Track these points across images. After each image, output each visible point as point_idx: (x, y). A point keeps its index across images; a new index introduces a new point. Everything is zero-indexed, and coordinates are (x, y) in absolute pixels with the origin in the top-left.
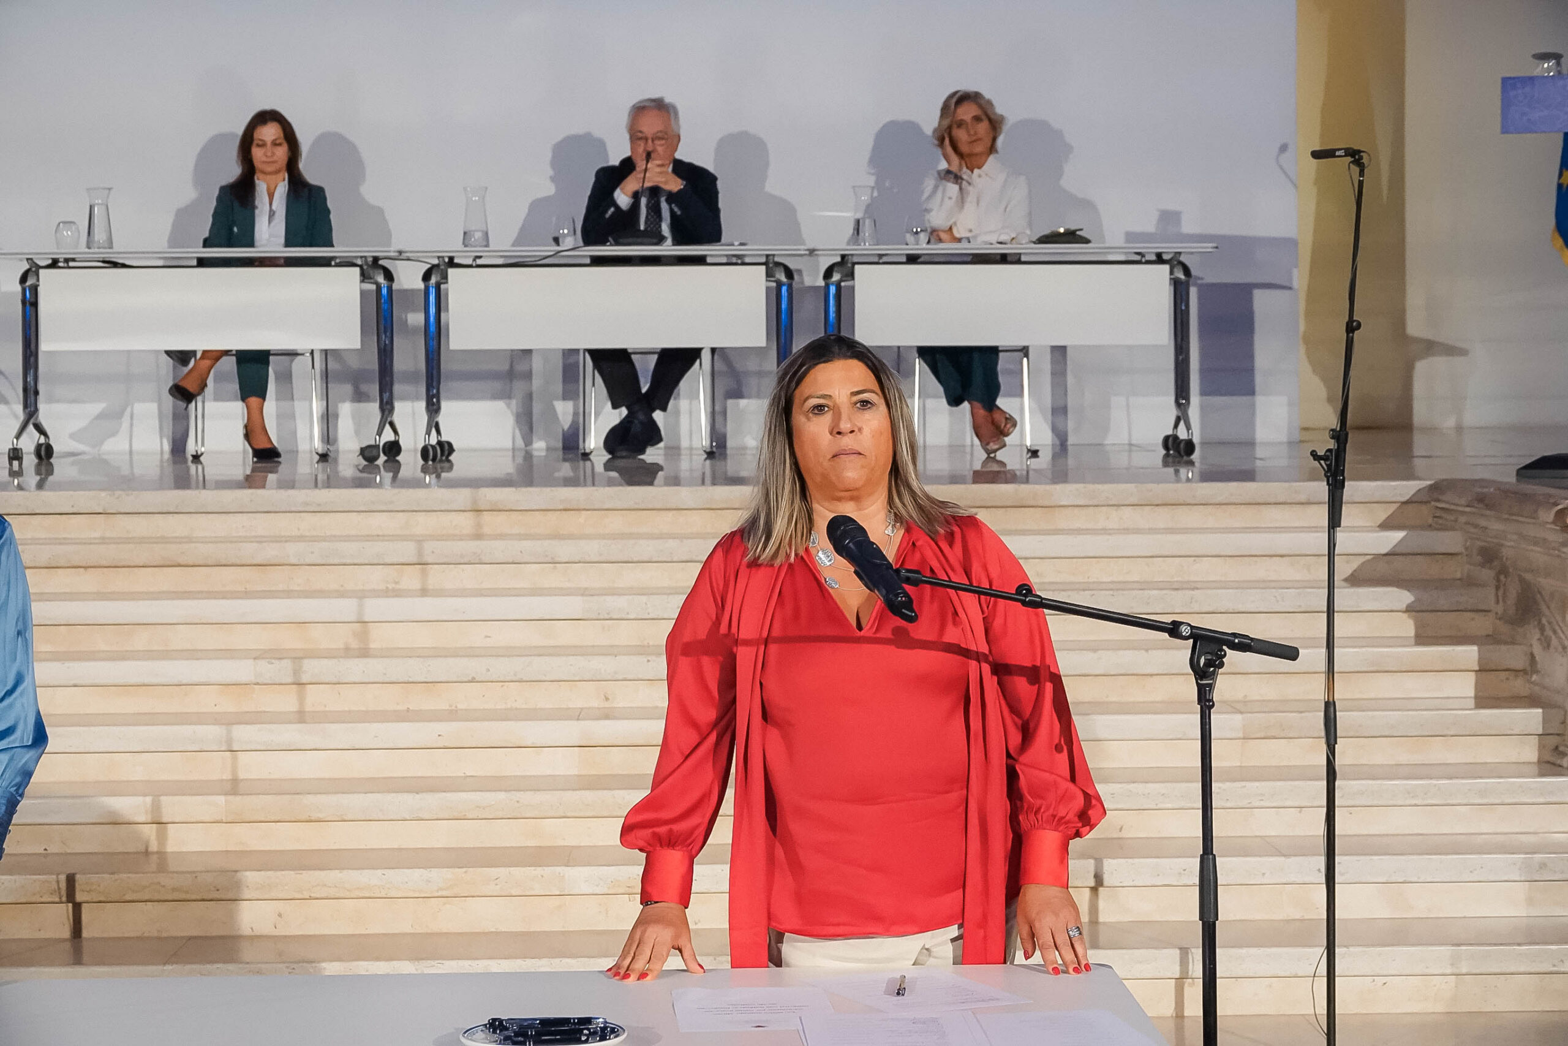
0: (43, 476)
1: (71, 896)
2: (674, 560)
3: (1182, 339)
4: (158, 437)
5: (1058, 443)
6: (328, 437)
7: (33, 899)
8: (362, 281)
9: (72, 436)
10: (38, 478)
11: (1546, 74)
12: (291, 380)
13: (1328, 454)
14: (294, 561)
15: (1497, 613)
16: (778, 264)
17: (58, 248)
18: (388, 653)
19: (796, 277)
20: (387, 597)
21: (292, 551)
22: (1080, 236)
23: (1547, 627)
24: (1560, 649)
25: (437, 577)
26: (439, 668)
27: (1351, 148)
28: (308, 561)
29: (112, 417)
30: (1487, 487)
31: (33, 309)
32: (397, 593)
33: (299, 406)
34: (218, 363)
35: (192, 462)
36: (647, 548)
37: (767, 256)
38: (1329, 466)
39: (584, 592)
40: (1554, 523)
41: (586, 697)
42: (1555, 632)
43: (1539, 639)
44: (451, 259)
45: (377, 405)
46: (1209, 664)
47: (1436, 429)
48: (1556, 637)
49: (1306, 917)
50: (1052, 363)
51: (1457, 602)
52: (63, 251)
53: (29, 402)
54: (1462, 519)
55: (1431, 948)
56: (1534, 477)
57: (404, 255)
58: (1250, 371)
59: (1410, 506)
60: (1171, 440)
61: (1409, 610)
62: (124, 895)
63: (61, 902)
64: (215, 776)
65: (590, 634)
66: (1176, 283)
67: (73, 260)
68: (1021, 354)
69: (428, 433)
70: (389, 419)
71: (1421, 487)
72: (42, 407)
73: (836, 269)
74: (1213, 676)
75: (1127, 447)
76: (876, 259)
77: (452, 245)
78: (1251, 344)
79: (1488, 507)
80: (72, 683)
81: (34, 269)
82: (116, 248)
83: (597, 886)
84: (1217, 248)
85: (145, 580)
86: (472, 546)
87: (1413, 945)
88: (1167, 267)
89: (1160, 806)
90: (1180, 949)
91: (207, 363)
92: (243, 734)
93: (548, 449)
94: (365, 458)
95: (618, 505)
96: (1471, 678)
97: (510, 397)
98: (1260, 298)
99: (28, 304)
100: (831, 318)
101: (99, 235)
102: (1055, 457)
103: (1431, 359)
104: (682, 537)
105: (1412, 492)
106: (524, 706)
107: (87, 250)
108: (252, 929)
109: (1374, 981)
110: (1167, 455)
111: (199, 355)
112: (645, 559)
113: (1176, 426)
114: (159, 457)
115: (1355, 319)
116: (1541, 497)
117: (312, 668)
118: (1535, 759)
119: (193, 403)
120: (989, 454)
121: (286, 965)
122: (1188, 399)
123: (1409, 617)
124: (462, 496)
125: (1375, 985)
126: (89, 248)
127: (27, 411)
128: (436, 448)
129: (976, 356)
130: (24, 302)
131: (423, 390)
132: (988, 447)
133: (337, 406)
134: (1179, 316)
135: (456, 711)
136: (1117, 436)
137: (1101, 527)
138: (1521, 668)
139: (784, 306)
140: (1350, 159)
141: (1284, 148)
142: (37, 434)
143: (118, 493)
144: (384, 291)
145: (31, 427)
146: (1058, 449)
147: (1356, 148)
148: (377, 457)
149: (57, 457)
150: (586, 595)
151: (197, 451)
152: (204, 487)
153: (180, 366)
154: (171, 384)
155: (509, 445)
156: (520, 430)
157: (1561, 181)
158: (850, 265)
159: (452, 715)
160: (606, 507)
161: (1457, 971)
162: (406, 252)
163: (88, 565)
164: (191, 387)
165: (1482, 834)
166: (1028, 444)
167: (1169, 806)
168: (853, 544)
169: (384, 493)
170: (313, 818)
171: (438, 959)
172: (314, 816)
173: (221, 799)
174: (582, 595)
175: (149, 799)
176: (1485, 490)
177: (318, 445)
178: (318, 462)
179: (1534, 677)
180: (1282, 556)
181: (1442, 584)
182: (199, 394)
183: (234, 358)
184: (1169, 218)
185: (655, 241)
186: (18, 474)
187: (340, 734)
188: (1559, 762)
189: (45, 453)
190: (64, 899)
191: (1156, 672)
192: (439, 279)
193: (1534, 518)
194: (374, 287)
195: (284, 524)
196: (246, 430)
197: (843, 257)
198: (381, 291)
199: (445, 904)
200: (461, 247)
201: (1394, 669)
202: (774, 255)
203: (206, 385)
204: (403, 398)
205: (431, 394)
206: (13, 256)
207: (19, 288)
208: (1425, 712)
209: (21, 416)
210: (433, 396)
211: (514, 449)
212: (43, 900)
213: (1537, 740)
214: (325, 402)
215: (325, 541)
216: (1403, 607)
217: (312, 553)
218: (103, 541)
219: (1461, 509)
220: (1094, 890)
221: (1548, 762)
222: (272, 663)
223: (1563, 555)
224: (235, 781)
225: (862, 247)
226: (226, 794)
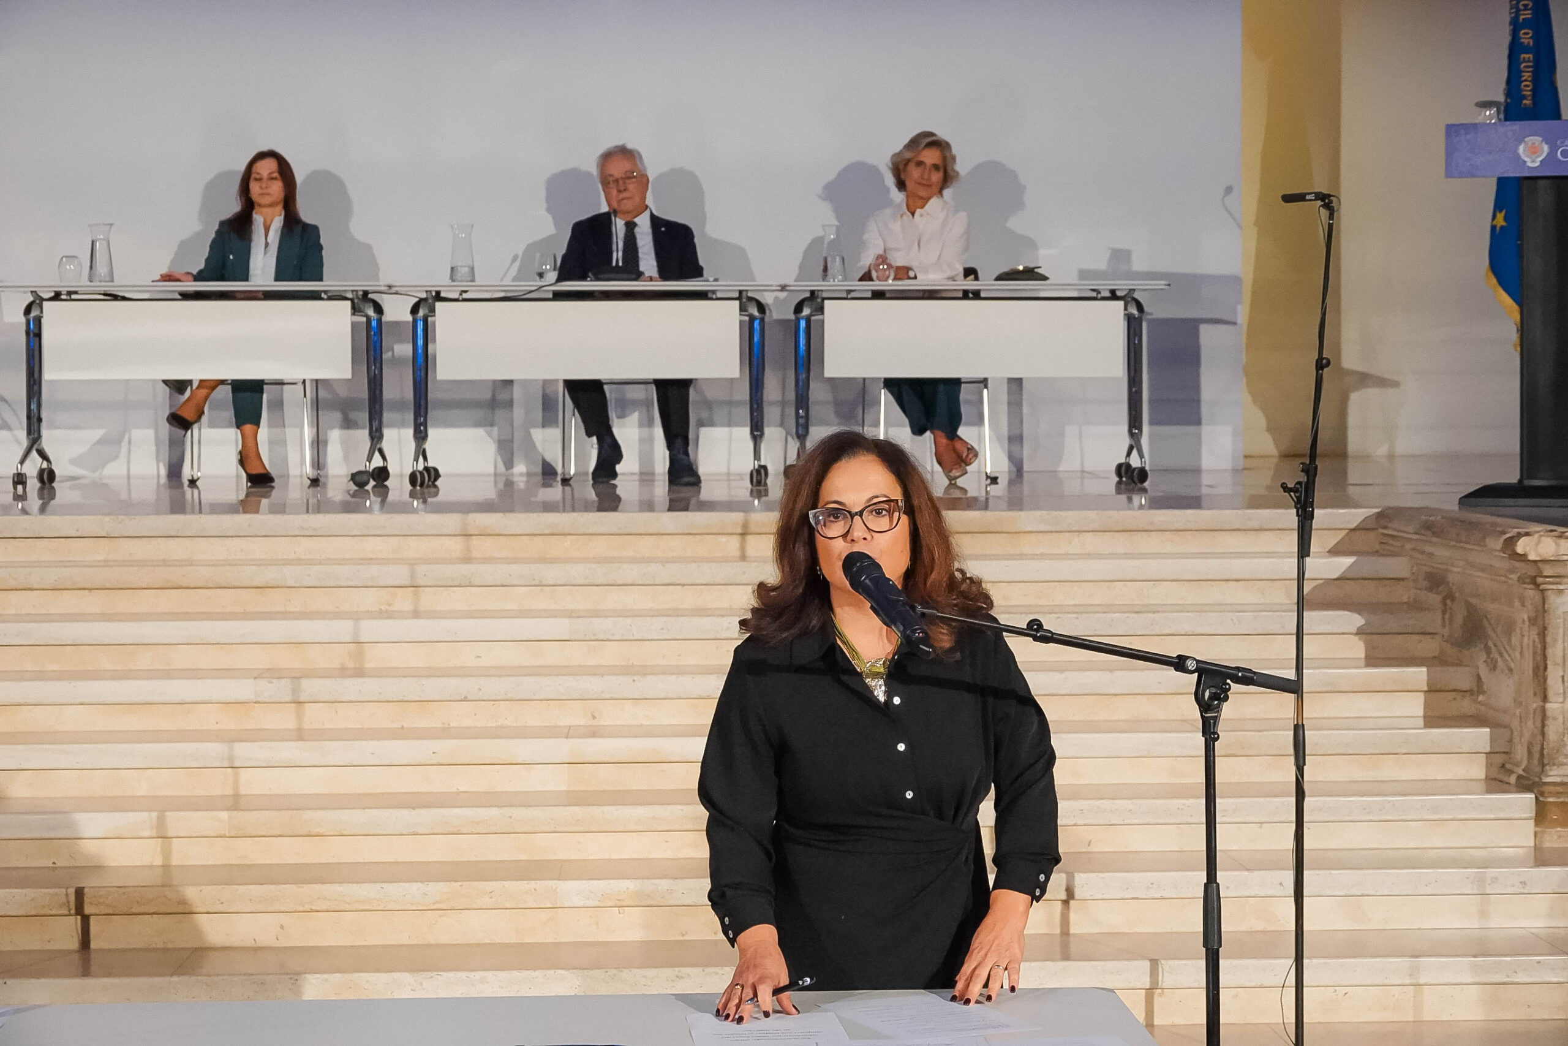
0: (45, 501)
1: (79, 909)
2: (656, 583)
3: (1136, 370)
4: (155, 461)
5: (1015, 469)
6: (318, 463)
7: (43, 912)
8: (353, 314)
9: (74, 462)
10: (41, 502)
11: (1488, 122)
12: (283, 407)
13: (1298, 486)
14: (291, 583)
15: (1443, 636)
16: (750, 299)
17: (61, 282)
18: (383, 673)
19: (767, 312)
20: (382, 618)
21: (290, 574)
22: (1037, 273)
23: (1494, 649)
24: (1507, 671)
25: (429, 599)
26: (433, 687)
27: (1321, 192)
28: (305, 584)
29: (113, 443)
30: (1434, 515)
31: (37, 339)
32: (389, 615)
33: (291, 433)
34: (215, 391)
35: (189, 486)
36: (631, 572)
37: (741, 292)
38: (1299, 498)
39: (571, 614)
40: (1503, 550)
41: (574, 716)
42: (1501, 654)
43: (1485, 662)
44: (438, 293)
45: (366, 432)
46: (1214, 697)
47: (1368, 456)
48: (1502, 660)
49: (1269, 929)
50: (1009, 393)
51: (1405, 625)
52: (66, 284)
53: (32, 428)
54: (1408, 546)
55: (1390, 960)
56: (1476, 506)
57: (394, 290)
58: (1197, 402)
59: (1358, 532)
60: (1123, 468)
61: (1360, 632)
62: (132, 908)
63: (72, 915)
64: (218, 792)
65: (575, 654)
66: (1129, 318)
67: (76, 293)
68: (982, 385)
69: (416, 460)
70: (378, 446)
71: (1368, 515)
72: (45, 433)
73: (806, 303)
74: (1218, 709)
75: (1079, 474)
76: (844, 295)
77: (439, 280)
78: (1198, 376)
79: (1434, 534)
80: (79, 701)
81: (38, 302)
82: (116, 283)
83: (588, 899)
84: (1169, 285)
85: (147, 601)
86: (463, 569)
87: (1372, 956)
88: (1122, 303)
89: (1126, 822)
90: (1150, 960)
91: (203, 392)
92: (244, 751)
93: (529, 474)
94: (356, 484)
95: (603, 530)
96: (1420, 698)
97: (492, 425)
98: (1206, 333)
99: (32, 335)
100: (801, 350)
101: (101, 269)
102: (1011, 483)
103: (1364, 390)
104: (665, 561)
105: (1360, 520)
106: (515, 725)
107: (89, 283)
108: (255, 940)
109: (1336, 991)
110: (1119, 483)
111: (195, 385)
112: (630, 582)
113: (1129, 454)
114: (155, 481)
115: (1324, 356)
116: (1488, 526)
117: (311, 687)
118: (1483, 777)
119: (190, 431)
120: (950, 481)
121: (289, 976)
122: (1140, 429)
123: (1360, 639)
124: (452, 521)
125: (1337, 995)
126: (91, 281)
127: (31, 437)
128: (423, 474)
129: (941, 387)
130: (28, 333)
131: (410, 417)
132: (951, 474)
133: (326, 433)
134: (1132, 349)
135: (449, 728)
136: (1069, 463)
137: (1064, 553)
138: (1468, 689)
139: (756, 339)
140: (1320, 203)
141: (1229, 190)
142: (40, 460)
143: (121, 517)
144: (374, 324)
145: (34, 453)
146: (1014, 476)
147: (1325, 192)
148: (367, 483)
149: (59, 482)
150: (573, 617)
151: (192, 476)
152: (200, 512)
153: (177, 395)
154: (167, 413)
155: (491, 470)
156: (501, 456)
157: (1495, 223)
158: (819, 300)
159: (445, 733)
160: (590, 531)
161: (1414, 981)
162: (396, 286)
163: (92, 587)
164: (187, 414)
165: (1434, 848)
166: (988, 471)
167: (1136, 821)
168: (870, 580)
169: (373, 518)
170: (313, 834)
171: (438, 971)
172: (315, 831)
173: (224, 815)
174: (570, 617)
175: (154, 815)
176: (1432, 518)
177: (309, 470)
178: (309, 487)
179: (1481, 698)
180: (1236, 580)
181: (1389, 608)
182: (196, 422)
183: (230, 387)
184: (1120, 256)
185: (634, 276)
186: (22, 498)
187: (338, 751)
188: (1506, 779)
189: (47, 477)
190: (73, 912)
191: (1120, 692)
192: (427, 311)
193: (1481, 546)
194: (364, 319)
195: (282, 548)
196: (241, 456)
197: (812, 292)
198: (371, 323)
199: (441, 916)
200: (448, 282)
201: (1346, 690)
202: (747, 291)
203: (203, 413)
204: (391, 425)
205: (419, 421)
206: (18, 289)
207: (23, 320)
208: (1378, 732)
209: (25, 443)
210: (421, 424)
211: (496, 475)
212: (52, 913)
213: (1484, 760)
214: (315, 430)
215: (320, 564)
216: (1354, 630)
217: (309, 576)
218: (106, 564)
219: (1410, 536)
220: (1066, 902)
221: (1495, 779)
222: (272, 683)
223: (1510, 581)
224: (237, 796)
225: (832, 283)
226: (228, 810)
